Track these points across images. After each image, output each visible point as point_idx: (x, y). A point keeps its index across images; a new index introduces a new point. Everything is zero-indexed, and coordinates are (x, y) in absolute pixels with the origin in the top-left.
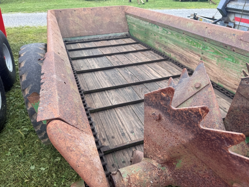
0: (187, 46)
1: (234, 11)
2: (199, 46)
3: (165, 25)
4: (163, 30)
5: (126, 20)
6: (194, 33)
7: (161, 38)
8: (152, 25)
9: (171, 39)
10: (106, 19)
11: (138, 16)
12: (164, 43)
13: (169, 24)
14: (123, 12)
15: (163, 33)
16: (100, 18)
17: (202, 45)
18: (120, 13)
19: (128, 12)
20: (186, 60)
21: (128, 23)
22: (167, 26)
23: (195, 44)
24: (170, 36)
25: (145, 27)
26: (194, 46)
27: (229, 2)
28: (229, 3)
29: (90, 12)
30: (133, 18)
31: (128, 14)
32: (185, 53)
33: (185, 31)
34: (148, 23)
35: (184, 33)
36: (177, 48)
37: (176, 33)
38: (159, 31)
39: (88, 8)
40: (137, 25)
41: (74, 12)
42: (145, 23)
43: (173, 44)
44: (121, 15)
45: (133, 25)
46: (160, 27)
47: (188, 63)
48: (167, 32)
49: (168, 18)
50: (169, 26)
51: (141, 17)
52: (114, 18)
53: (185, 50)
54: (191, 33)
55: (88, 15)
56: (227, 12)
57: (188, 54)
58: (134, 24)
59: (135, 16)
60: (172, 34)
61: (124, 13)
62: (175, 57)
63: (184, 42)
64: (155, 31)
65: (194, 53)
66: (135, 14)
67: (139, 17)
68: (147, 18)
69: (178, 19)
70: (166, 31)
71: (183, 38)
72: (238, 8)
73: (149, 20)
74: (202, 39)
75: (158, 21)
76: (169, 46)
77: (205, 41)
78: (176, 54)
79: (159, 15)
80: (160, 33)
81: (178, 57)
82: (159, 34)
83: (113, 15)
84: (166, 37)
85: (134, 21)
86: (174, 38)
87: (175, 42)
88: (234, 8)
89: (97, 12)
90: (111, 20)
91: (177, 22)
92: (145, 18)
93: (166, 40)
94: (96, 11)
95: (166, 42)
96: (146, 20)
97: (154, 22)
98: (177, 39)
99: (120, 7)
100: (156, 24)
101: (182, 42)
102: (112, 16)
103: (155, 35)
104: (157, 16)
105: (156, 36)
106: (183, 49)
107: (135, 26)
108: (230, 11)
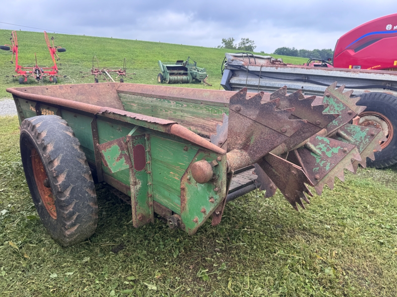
0: (208, 115)
1: (238, 87)
2: (220, 112)
3: (178, 98)
4: (177, 103)
5: (120, 99)
6: (213, 101)
7: (175, 113)
8: (161, 100)
9: (187, 112)
10: (93, 98)
11: (138, 93)
12: (179, 117)
13: (183, 97)
14: (113, 90)
15: (176, 107)
16: (84, 97)
17: (223, 111)
18: (111, 92)
19: (122, 90)
20: (209, 130)
21: (122, 103)
22: (181, 98)
23: (216, 111)
24: (186, 109)
25: (152, 104)
26: (215, 113)
27: (231, 77)
28: (232, 79)
29: (69, 91)
30: (130, 95)
31: (123, 92)
32: (206, 123)
33: (202, 101)
34: (155, 99)
35: (202, 103)
36: (197, 119)
37: (193, 104)
38: (171, 106)
39: (66, 86)
40: (138, 103)
41: (46, 90)
42: (150, 99)
43: (192, 116)
44: (111, 93)
45: (132, 104)
46: (171, 101)
47: (212, 132)
48: (182, 105)
49: (180, 91)
50: (184, 99)
51: (143, 94)
52: (103, 98)
53: (207, 120)
54: (210, 102)
55: (67, 94)
56: (231, 87)
57: (210, 123)
58: (133, 102)
59: (134, 94)
60: (188, 106)
61: (116, 91)
62: (196, 129)
63: (204, 112)
64: (166, 106)
65: (216, 121)
66: (133, 91)
67: (141, 94)
68: (153, 94)
69: (192, 91)
70: (180, 104)
71: (201, 108)
72: (242, 83)
73: (156, 96)
74: (222, 105)
75: (168, 95)
76: (186, 119)
77: (226, 106)
78: (197, 126)
79: (168, 89)
80: (173, 107)
81: (200, 129)
82: (172, 109)
83: (100, 93)
84: (182, 111)
85: (132, 99)
86: (191, 110)
87: (193, 114)
88: (238, 83)
89: (79, 90)
90: (99, 99)
91: (192, 93)
92: (150, 94)
93: (182, 114)
94: (77, 89)
95: (182, 116)
96: (151, 96)
97: (163, 96)
98: (195, 111)
99: (109, 84)
100: (166, 99)
101: (201, 112)
102: (100, 95)
103: (166, 111)
104: (166, 91)
105: (168, 111)
106: (203, 119)
107: (135, 105)
108: (234, 86)
